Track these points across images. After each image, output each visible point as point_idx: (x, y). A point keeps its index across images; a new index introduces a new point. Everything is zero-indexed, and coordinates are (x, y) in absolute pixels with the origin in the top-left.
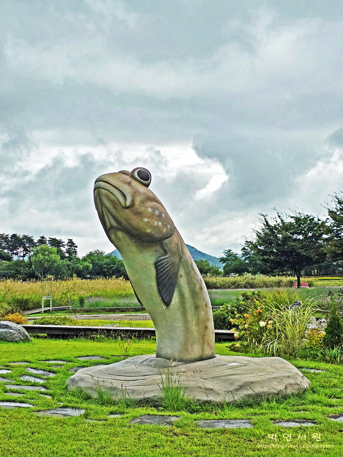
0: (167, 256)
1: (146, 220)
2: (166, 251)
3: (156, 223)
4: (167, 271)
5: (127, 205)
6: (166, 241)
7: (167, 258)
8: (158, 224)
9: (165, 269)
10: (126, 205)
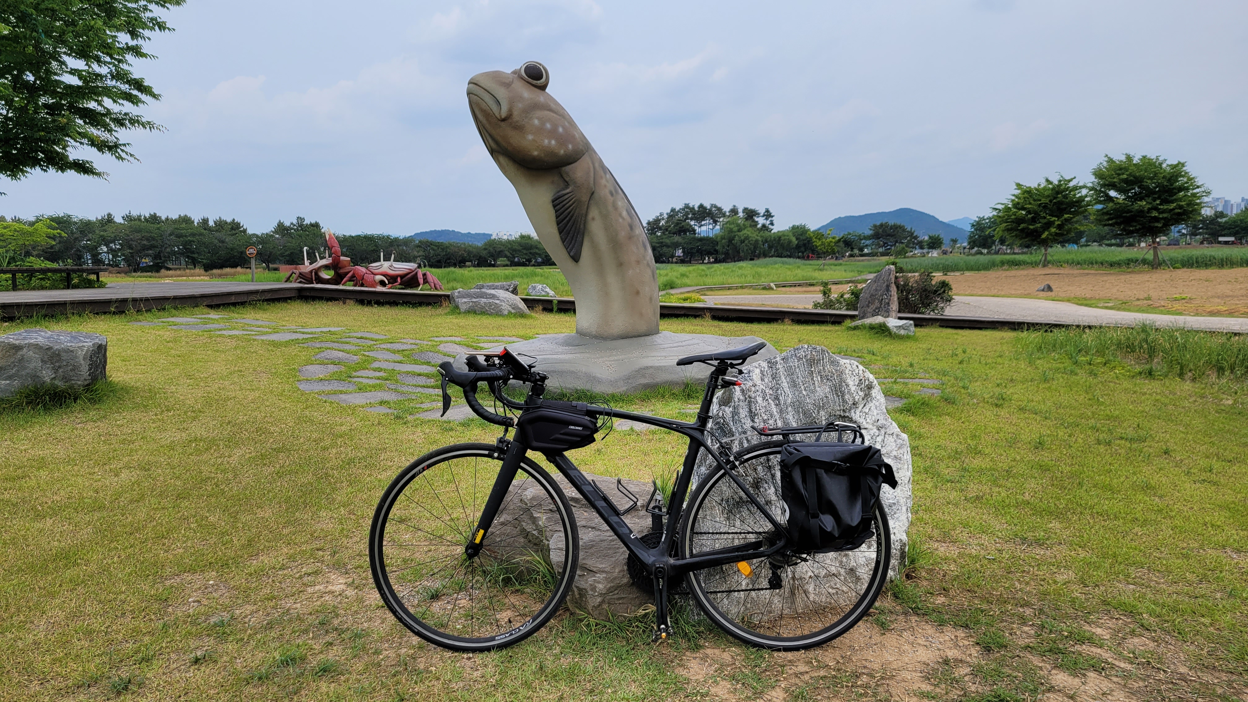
0: (568, 191)
1: (530, 137)
2: (567, 182)
3: (546, 141)
4: (570, 212)
5: (503, 117)
6: (567, 168)
7: (568, 193)
8: (550, 142)
9: (567, 209)
10: (501, 116)
